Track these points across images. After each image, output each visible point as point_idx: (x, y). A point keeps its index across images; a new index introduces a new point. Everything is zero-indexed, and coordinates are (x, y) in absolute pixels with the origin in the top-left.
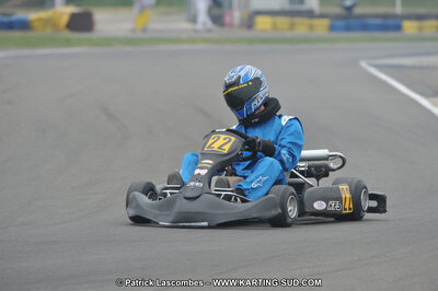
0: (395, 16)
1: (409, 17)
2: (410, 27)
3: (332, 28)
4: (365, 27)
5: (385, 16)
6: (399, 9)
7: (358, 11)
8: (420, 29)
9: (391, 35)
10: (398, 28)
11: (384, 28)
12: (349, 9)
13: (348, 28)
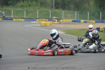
0: (12, 18)
1: (14, 18)
2: (14, 20)
3: (2, 19)
4: (7, 20)
5: (10, 18)
6: (12, 17)
7: (5, 17)
8: (16, 20)
9: (11, 21)
10: (12, 20)
11: (10, 20)
12: (4, 17)
13: (5, 20)
